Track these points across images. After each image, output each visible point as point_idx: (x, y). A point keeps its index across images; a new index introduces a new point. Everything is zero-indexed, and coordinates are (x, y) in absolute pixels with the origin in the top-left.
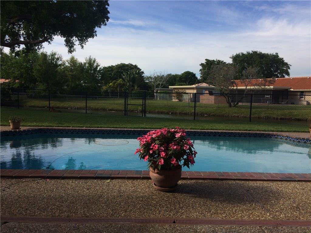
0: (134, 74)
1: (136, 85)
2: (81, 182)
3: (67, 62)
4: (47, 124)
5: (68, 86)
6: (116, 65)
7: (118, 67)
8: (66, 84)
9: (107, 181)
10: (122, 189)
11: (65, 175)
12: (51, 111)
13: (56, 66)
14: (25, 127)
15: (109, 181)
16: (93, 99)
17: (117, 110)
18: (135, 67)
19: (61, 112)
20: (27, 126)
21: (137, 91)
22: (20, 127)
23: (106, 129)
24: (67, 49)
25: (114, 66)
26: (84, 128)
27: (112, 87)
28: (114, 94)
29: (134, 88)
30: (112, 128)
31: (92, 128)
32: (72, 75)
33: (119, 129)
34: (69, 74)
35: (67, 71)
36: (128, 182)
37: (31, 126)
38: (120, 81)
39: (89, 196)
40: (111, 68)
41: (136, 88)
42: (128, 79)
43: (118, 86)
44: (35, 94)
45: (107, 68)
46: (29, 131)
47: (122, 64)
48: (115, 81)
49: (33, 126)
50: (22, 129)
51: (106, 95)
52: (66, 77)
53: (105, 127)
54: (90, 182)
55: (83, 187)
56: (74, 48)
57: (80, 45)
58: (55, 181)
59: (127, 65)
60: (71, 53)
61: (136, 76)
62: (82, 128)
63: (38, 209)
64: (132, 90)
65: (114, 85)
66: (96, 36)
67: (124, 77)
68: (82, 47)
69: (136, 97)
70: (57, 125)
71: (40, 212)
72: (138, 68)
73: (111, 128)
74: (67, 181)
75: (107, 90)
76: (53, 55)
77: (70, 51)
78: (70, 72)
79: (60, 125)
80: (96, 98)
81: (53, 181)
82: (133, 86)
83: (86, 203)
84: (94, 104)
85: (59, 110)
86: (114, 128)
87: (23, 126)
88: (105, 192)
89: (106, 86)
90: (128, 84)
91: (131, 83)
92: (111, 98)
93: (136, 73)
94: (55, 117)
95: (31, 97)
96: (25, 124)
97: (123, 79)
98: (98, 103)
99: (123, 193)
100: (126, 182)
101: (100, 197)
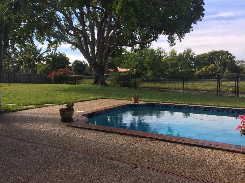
0: (225, 60)
1: (227, 69)
2: (186, 147)
3: (169, 54)
4: (155, 100)
5: (168, 72)
6: (208, 53)
7: (210, 54)
8: (167, 70)
9: (208, 150)
10: (223, 159)
11: (173, 140)
12: (157, 91)
13: (161, 57)
14: (141, 102)
15: (209, 150)
16: (188, 81)
17: (209, 91)
18: (226, 53)
19: (164, 92)
20: (142, 101)
21: (228, 74)
22: (138, 102)
23: (202, 106)
24: (169, 44)
25: (206, 54)
26: (183, 105)
27: (204, 71)
28: (206, 77)
29: (225, 72)
30: (207, 105)
31: (190, 105)
32: (172, 63)
33: (214, 107)
34: (170, 63)
35: (168, 60)
36: (228, 154)
37: (145, 101)
38: (212, 66)
39: (193, 159)
40: (204, 56)
41: (227, 71)
42: (220, 64)
43: (209, 70)
44: (145, 78)
45: (201, 56)
46: (144, 104)
47: (214, 51)
48: (207, 66)
49: (146, 101)
50: (140, 103)
51: (199, 78)
52: (167, 65)
53: (200, 105)
54: (193, 148)
55: (188, 151)
56: (174, 42)
57: (179, 39)
58: (166, 143)
59: (219, 52)
60: (172, 47)
61: (227, 61)
62: (182, 105)
63: (156, 162)
64: (223, 73)
65: (206, 70)
66: (192, 31)
67: (216, 62)
68: (181, 41)
69: (227, 79)
70: (163, 101)
71: (158, 165)
72: (229, 53)
73: (205, 105)
74: (175, 144)
75: (200, 74)
76: (159, 49)
77: (171, 45)
78: (171, 61)
79: (164, 101)
80: (191, 80)
81: (164, 143)
82: (224, 70)
83: (192, 165)
84: (189, 85)
85: (162, 89)
86: (208, 105)
87: (140, 101)
88: (207, 159)
89: (200, 71)
90: (219, 68)
91: (223, 67)
92: (203, 80)
93: (227, 59)
94: (160, 95)
95: (143, 81)
96: (141, 100)
97: (214, 64)
98: (192, 85)
99: (224, 163)
100: (225, 153)
101: (204, 162)
